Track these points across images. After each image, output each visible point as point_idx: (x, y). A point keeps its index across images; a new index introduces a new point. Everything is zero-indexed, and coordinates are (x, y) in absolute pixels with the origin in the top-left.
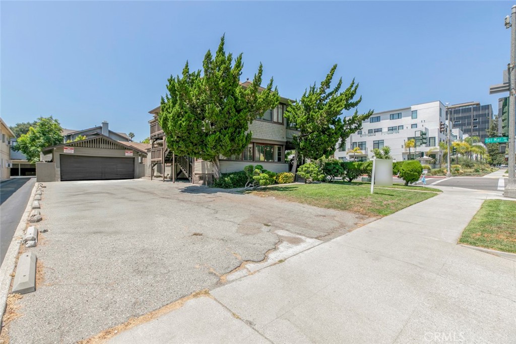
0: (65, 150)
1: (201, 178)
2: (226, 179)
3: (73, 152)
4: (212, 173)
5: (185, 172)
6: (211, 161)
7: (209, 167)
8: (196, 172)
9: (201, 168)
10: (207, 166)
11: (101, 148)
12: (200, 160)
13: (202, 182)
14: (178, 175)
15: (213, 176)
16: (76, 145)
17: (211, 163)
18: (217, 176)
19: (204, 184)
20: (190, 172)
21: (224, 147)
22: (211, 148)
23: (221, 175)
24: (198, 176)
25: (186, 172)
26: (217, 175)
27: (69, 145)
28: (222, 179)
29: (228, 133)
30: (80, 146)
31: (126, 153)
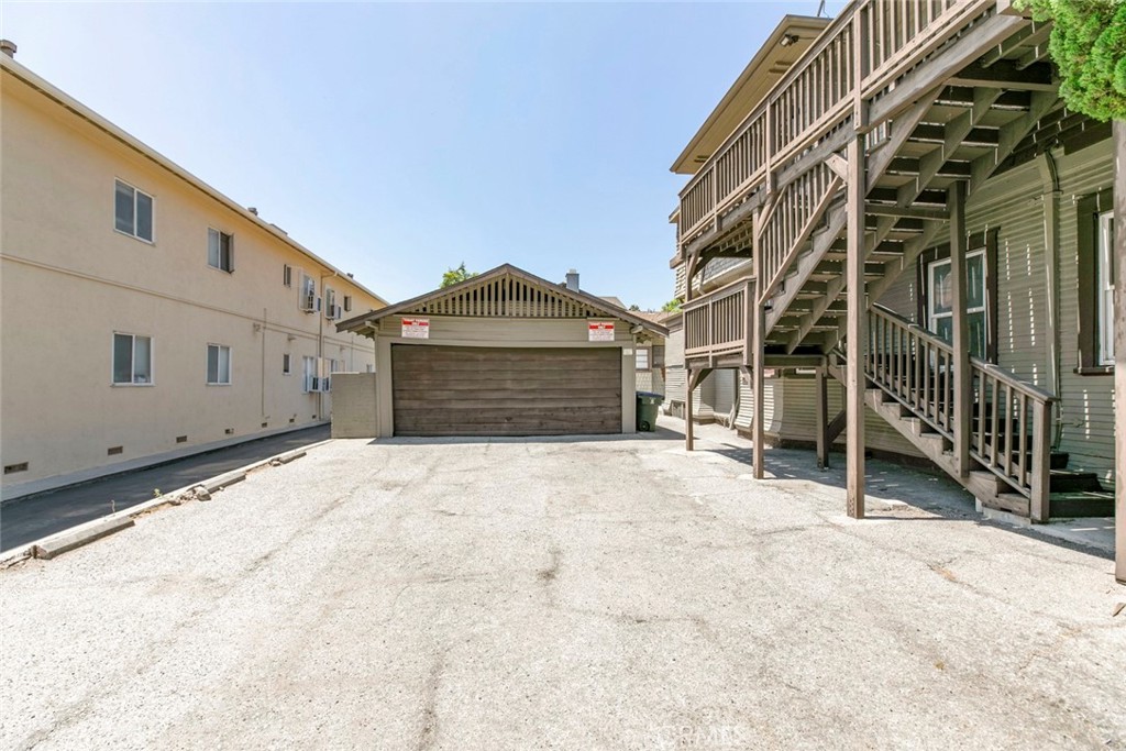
0: (404, 327)
3: (426, 336)
16: (436, 311)
27: (417, 312)
30: (447, 314)
31: (591, 331)
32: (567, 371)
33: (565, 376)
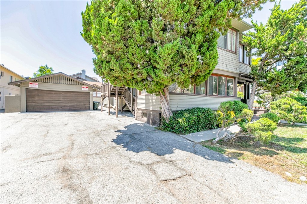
0: (30, 84)
1: (144, 115)
2: (180, 120)
3: (37, 87)
4: (160, 110)
5: (128, 106)
6: (159, 94)
7: (154, 103)
8: (138, 107)
9: (144, 102)
10: (152, 101)
11: (62, 83)
12: (144, 93)
13: (145, 119)
14: (123, 108)
15: (160, 114)
16: (40, 81)
17: (159, 96)
18: (167, 115)
19: (148, 122)
20: (133, 106)
21: (186, 69)
22: (164, 70)
23: (171, 114)
24: (141, 111)
25: (130, 106)
26: (167, 113)
27: (34, 81)
28: (174, 120)
29: (194, 43)
30: (43, 82)
31: (83, 88)
32: (77, 97)
33: (76, 98)
